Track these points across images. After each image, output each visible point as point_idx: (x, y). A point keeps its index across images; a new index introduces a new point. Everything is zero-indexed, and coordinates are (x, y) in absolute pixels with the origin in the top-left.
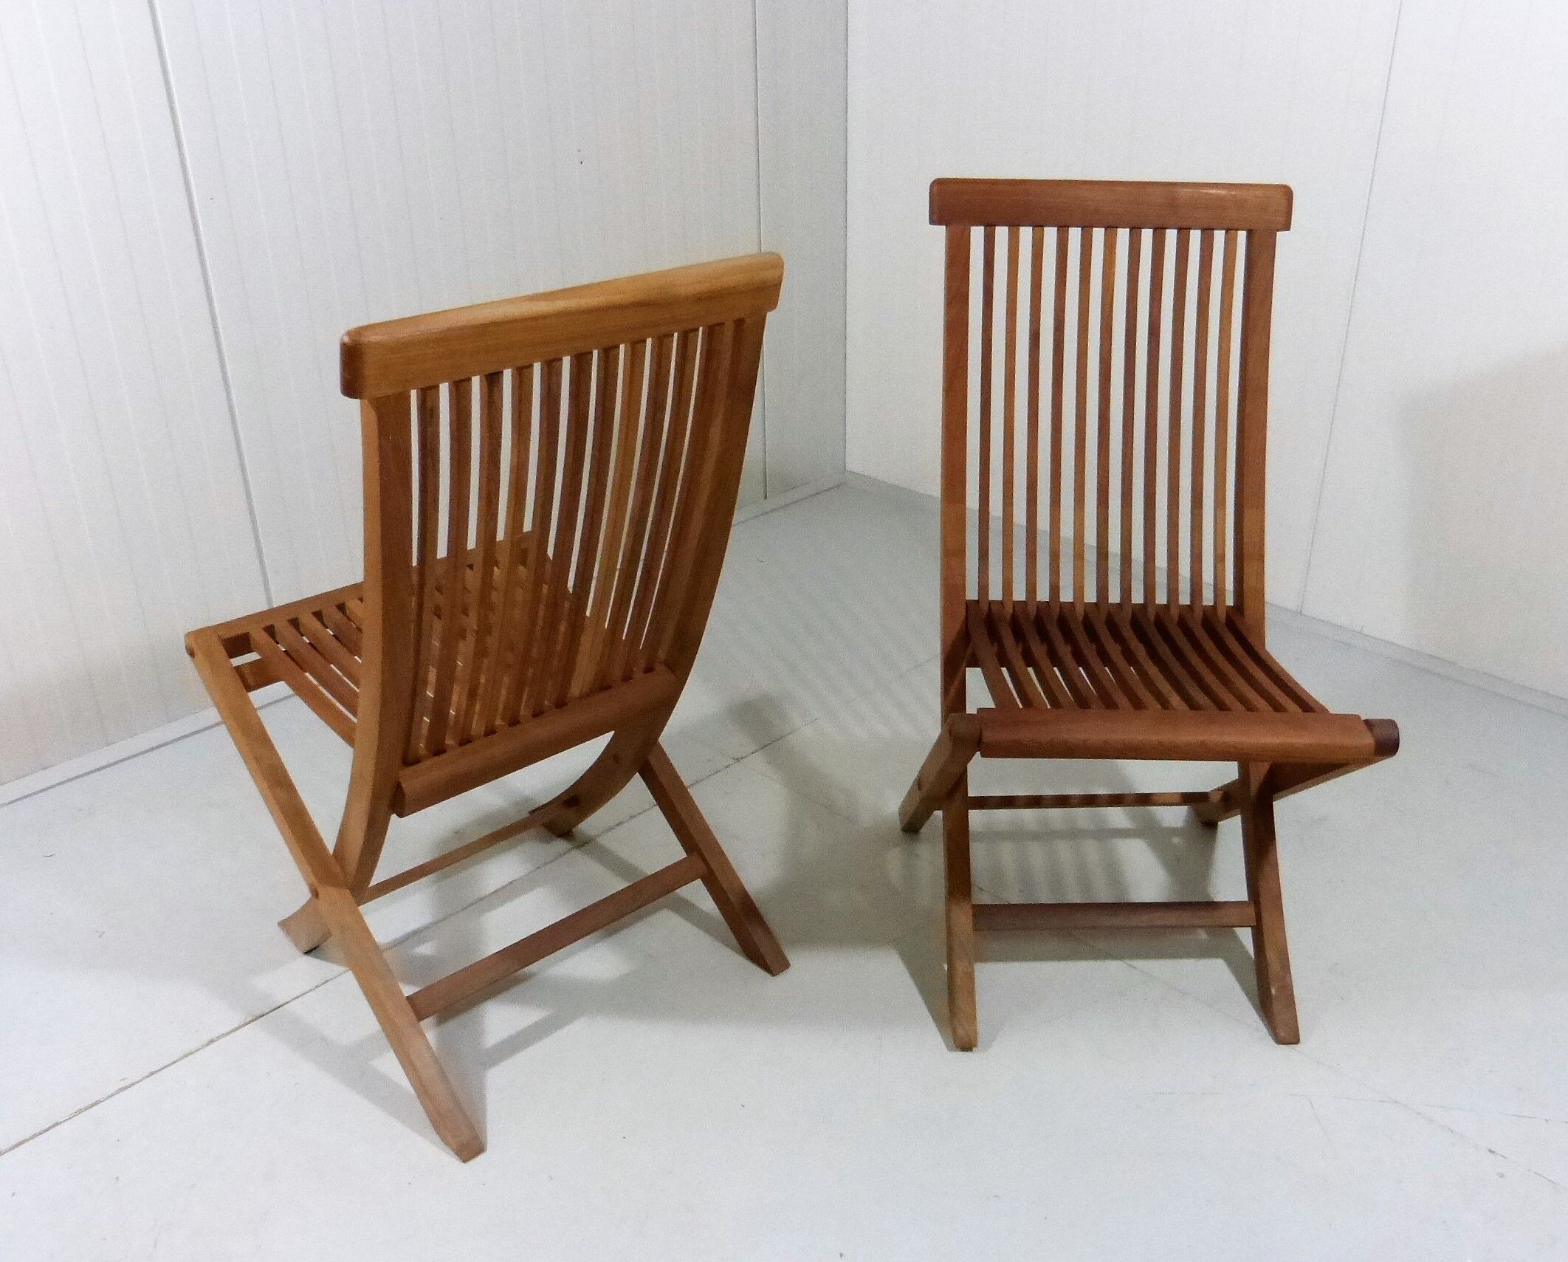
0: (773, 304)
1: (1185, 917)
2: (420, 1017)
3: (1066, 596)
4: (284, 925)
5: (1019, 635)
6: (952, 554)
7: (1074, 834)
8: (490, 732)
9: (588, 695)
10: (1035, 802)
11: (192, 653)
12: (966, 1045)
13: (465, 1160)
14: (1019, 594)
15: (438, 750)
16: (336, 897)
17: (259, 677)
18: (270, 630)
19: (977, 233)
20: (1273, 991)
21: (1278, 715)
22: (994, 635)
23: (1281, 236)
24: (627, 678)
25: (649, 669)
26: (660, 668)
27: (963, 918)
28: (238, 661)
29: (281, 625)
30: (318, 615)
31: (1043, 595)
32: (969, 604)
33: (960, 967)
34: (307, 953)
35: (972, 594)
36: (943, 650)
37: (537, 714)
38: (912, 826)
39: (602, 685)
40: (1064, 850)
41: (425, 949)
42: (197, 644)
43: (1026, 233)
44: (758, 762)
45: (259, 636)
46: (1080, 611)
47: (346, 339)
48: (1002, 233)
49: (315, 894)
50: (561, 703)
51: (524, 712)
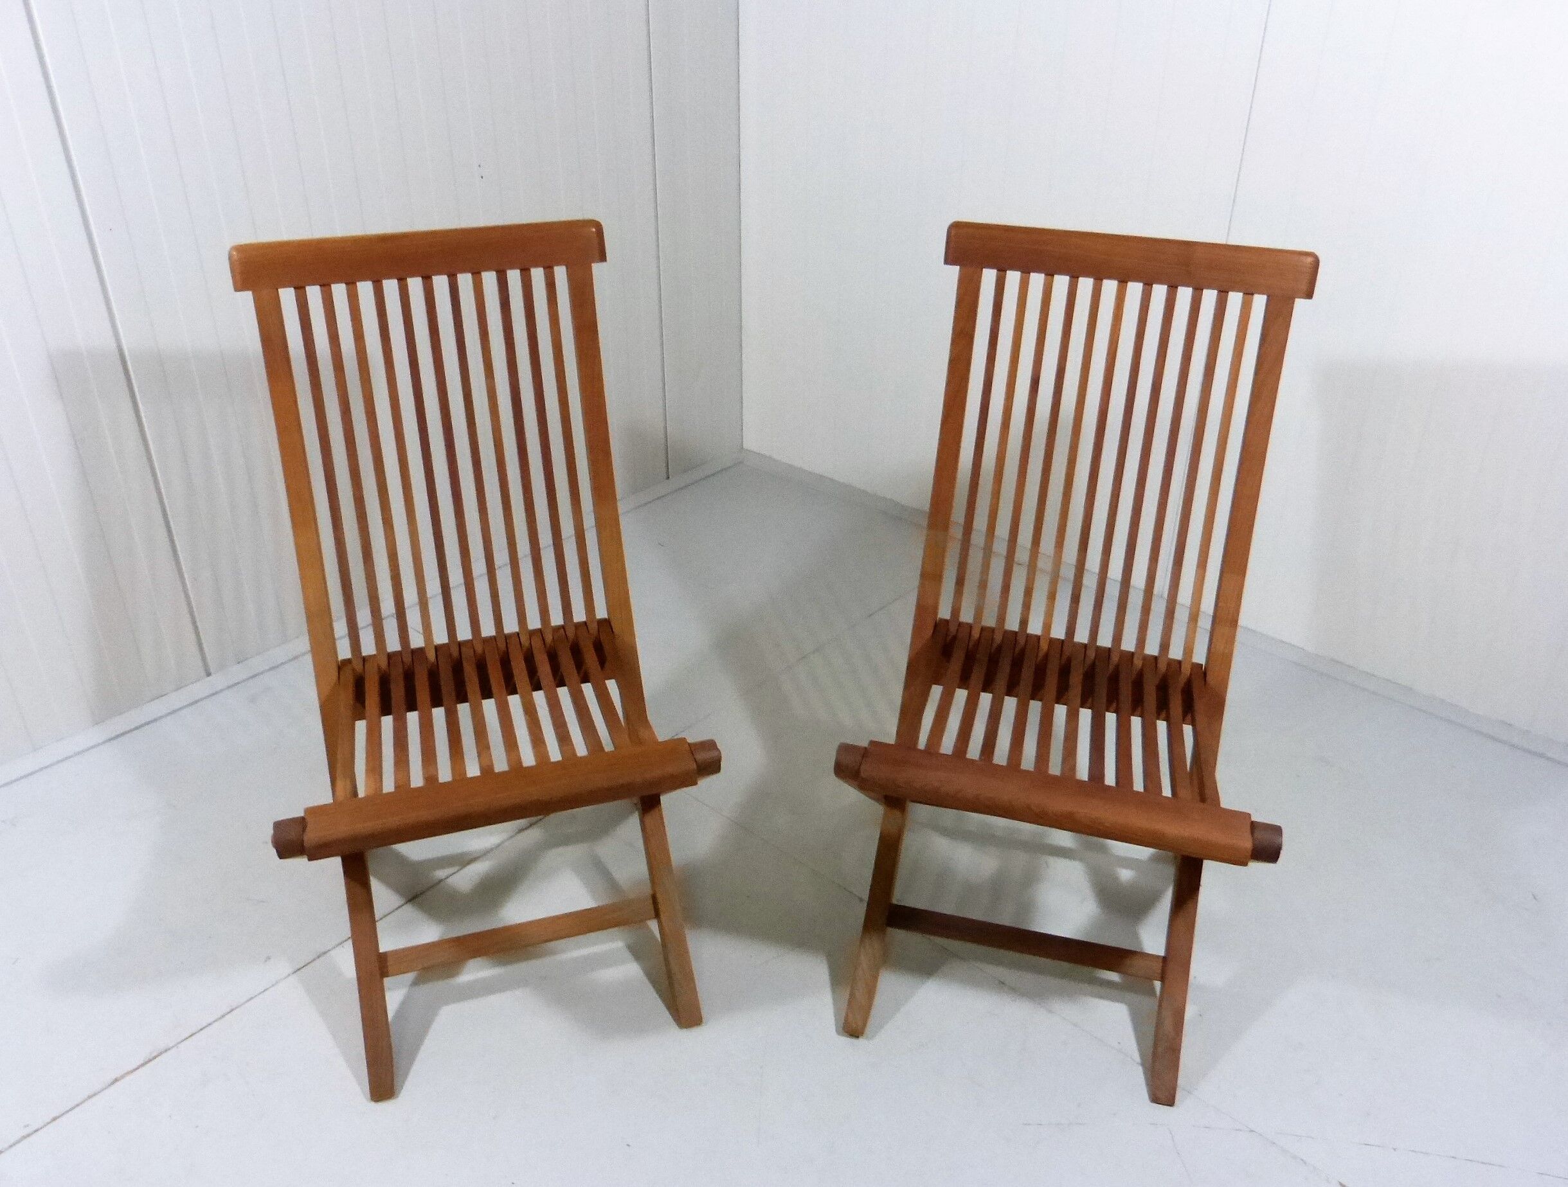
3: (1035, 629)
6: (931, 577)
14: (989, 621)
19: (989, 275)
23: (1300, 304)
31: (1012, 625)
32: (939, 623)
35: (944, 614)
43: (1037, 279)
46: (1044, 647)
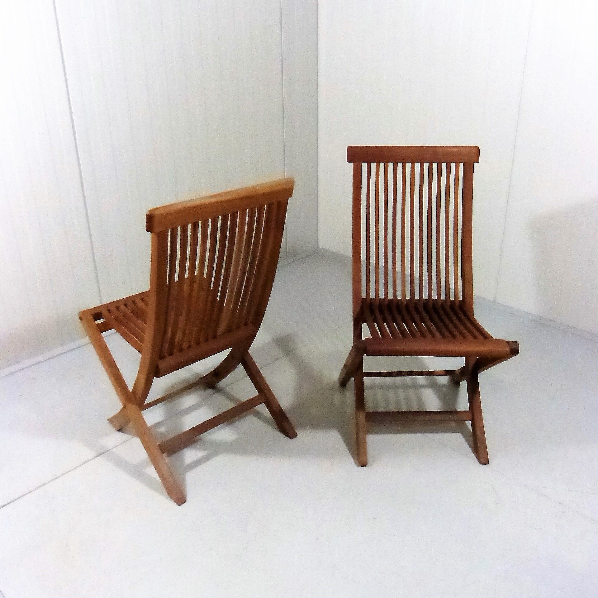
0: (290, 195)
1: (446, 417)
2: (163, 453)
3: (399, 297)
4: (110, 420)
5: (381, 312)
6: (357, 281)
7: (405, 387)
8: (190, 347)
9: (224, 334)
10: (390, 374)
11: (81, 319)
12: (363, 465)
13: (179, 505)
14: (382, 296)
15: (171, 354)
16: (132, 408)
17: (105, 328)
18: (109, 311)
19: (364, 165)
20: (479, 444)
21: (475, 340)
22: (372, 312)
23: (476, 164)
24: (238, 328)
25: (246, 325)
26: (250, 324)
27: (362, 417)
28: (97, 322)
29: (113, 309)
30: (126, 305)
31: (390, 296)
32: (363, 300)
33: (361, 435)
34: (118, 431)
35: (364, 296)
36: (354, 317)
37: (206, 341)
38: (343, 383)
39: (229, 330)
40: (401, 392)
41: (162, 429)
42: (83, 316)
43: (382, 165)
44: (285, 360)
45: (105, 313)
46: (404, 302)
47: (148, 213)
48: (373, 165)
49: (125, 406)
50: (214, 337)
51: (201, 340)
